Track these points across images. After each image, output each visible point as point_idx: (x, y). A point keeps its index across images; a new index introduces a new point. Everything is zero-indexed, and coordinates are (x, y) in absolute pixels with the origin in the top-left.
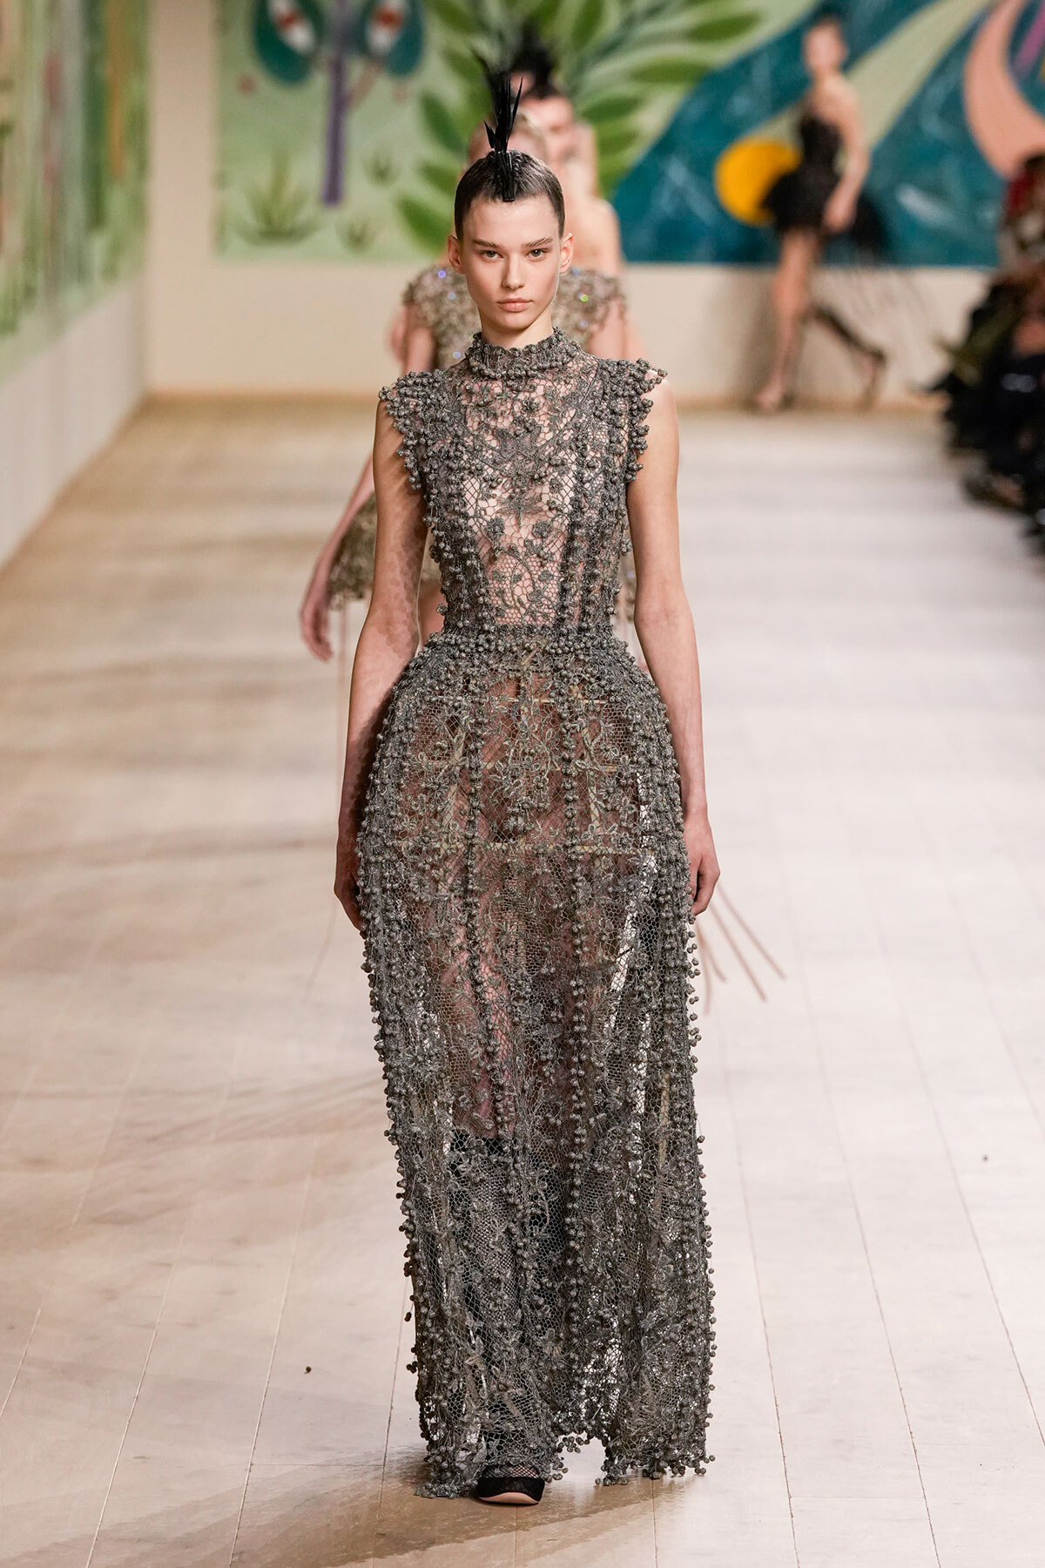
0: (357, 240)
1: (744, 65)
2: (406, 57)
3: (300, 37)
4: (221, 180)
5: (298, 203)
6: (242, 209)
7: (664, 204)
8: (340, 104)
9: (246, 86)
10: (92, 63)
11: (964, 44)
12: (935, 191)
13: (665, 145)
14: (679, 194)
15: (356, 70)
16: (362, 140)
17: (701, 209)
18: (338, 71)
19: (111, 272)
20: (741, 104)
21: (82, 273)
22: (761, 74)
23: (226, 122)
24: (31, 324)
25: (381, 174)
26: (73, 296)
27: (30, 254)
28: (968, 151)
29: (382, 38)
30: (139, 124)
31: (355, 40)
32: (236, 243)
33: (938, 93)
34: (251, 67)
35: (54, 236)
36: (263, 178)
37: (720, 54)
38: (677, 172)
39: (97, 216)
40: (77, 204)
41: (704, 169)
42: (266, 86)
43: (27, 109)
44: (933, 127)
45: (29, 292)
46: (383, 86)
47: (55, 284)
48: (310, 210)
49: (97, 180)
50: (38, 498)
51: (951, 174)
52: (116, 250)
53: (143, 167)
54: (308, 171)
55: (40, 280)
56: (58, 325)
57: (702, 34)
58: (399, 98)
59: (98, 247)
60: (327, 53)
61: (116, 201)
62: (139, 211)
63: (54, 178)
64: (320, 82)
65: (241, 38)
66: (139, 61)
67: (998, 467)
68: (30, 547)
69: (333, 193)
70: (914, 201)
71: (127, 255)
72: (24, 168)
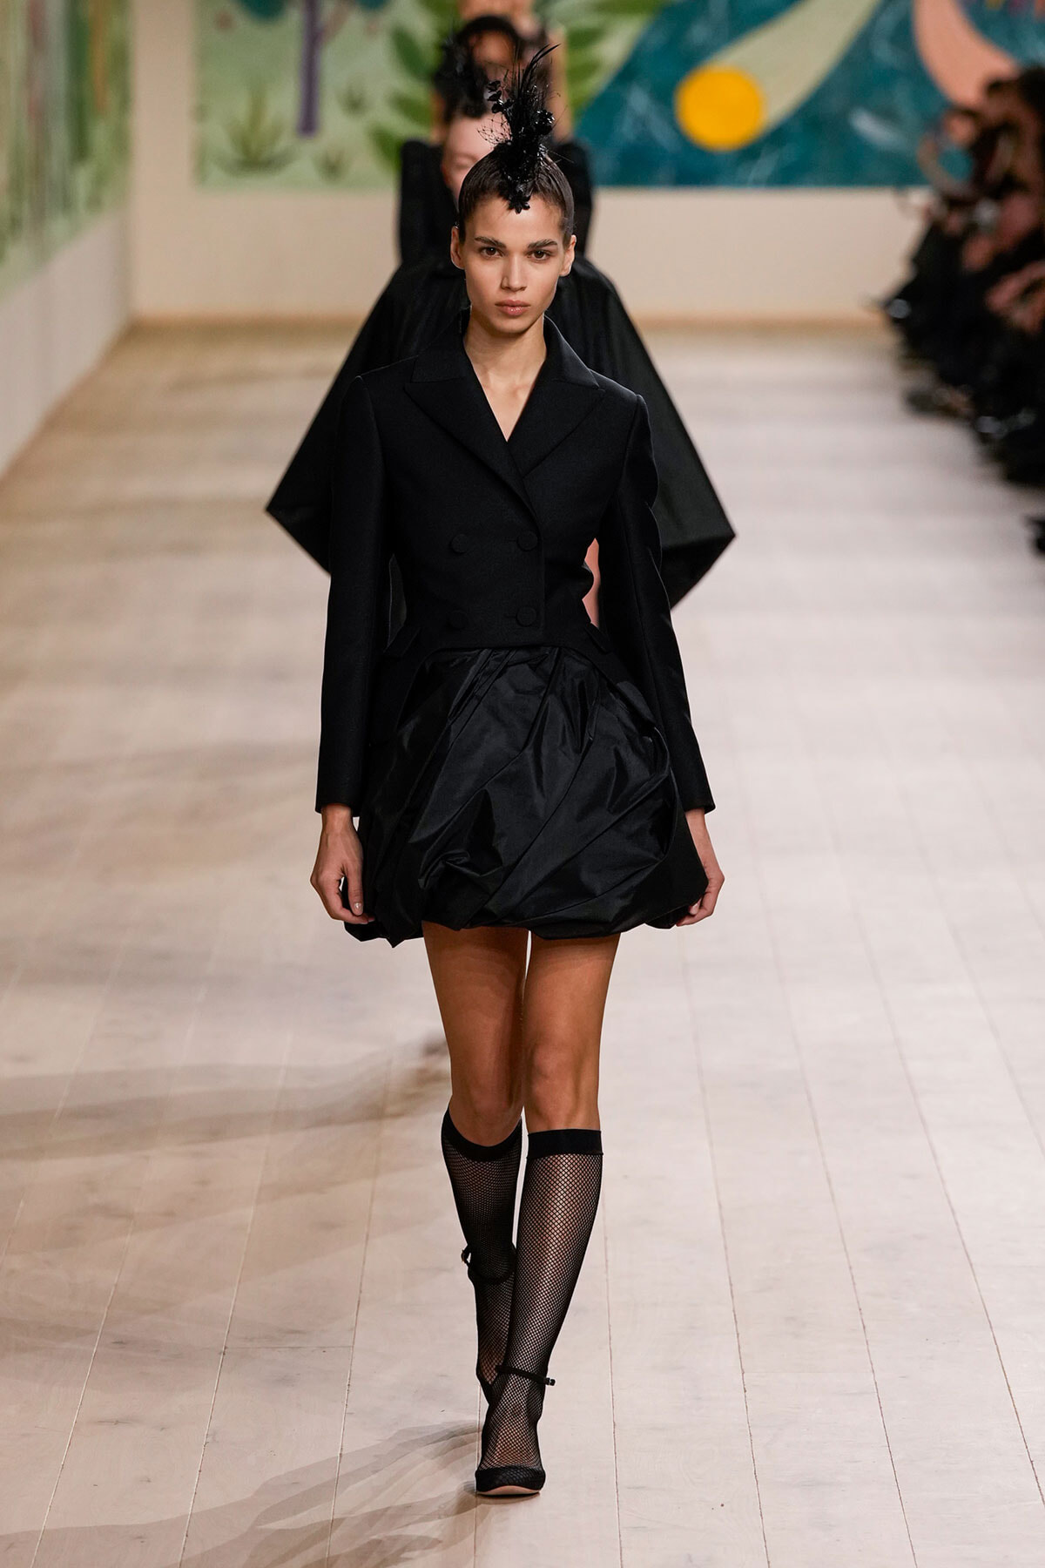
0: (332, 169)
4: (201, 113)
5: (276, 133)
6: (221, 139)
7: (626, 130)
8: (314, 39)
9: (224, 23)
10: (75, 1)
12: (887, 115)
13: (628, 73)
14: (642, 121)
15: (329, 5)
16: (336, 72)
17: (662, 134)
18: (312, 6)
19: (95, 202)
20: (698, 33)
21: (67, 204)
22: (718, 5)
23: (204, 57)
24: (18, 253)
25: (355, 105)
26: (58, 226)
27: (16, 186)
28: (917, 75)
30: (121, 60)
32: (216, 173)
33: (889, 21)
35: (39, 170)
36: (240, 108)
38: (639, 100)
39: (81, 150)
40: (60, 138)
41: (665, 97)
42: (244, 24)
43: (10, 47)
44: (884, 53)
45: (15, 223)
46: (355, 21)
47: (40, 216)
48: (286, 141)
49: (80, 114)
50: (24, 420)
51: (901, 96)
52: (100, 181)
53: (125, 102)
54: (284, 103)
55: (26, 211)
56: (43, 255)
58: (370, 32)
59: (82, 180)
61: (100, 135)
62: (122, 144)
63: (38, 113)
64: (294, 19)
67: (948, 378)
68: (20, 467)
69: (308, 124)
70: (866, 125)
71: (110, 187)
72: (9, 104)
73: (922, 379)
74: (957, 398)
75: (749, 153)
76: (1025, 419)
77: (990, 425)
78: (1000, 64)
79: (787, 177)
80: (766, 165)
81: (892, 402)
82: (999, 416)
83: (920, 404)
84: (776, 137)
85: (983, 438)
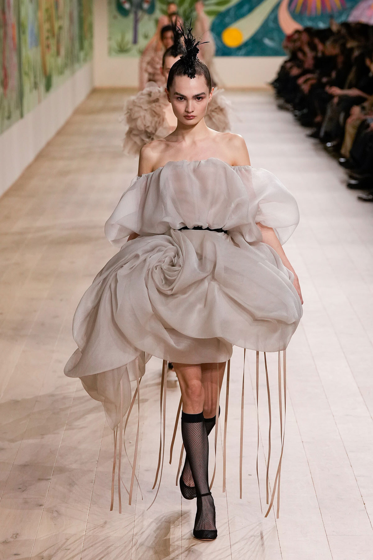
1: (228, 11)
2: (151, 10)
3: (127, 6)
4: (110, 39)
5: (127, 44)
6: (115, 45)
8: (136, 21)
9: (115, 17)
10: (80, 12)
11: (277, 7)
12: (272, 39)
15: (140, 13)
16: (142, 29)
17: (219, 44)
18: (136, 14)
19: (85, 60)
20: (227, 20)
21: (78, 60)
22: (232, 13)
23: (110, 26)
24: (67, 72)
25: (146, 37)
26: (76, 66)
27: (67, 57)
28: (279, 29)
29: (146, 6)
30: (91, 26)
31: (140, 7)
32: (113, 53)
33: (272, 17)
34: (116, 13)
35: (72, 53)
36: (119, 38)
37: (223, 8)
39: (82, 48)
40: (77, 45)
41: (220, 35)
42: (120, 17)
43: (65, 23)
44: (271, 25)
45: (66, 65)
46: (146, 17)
47: (72, 63)
48: (130, 45)
49: (82, 39)
50: (69, 111)
51: (275, 35)
52: (86, 55)
53: (92, 36)
54: (129, 37)
55: (69, 62)
56: (73, 73)
57: (218, 4)
58: (150, 20)
59: (82, 55)
60: (134, 9)
61: (86, 44)
62: (91, 46)
63: (72, 39)
64: (131, 16)
65: (114, 6)
66: (90, 12)
67: (287, 101)
68: (68, 123)
69: (135, 41)
70: (267, 41)
71: (88, 56)
72: (65, 37)
73: (281, 101)
74: (289, 106)
75: (239, 48)
76: (305, 111)
77: (297, 113)
78: (299, 27)
79: (249, 54)
80: (243, 51)
81: (274, 107)
82: (299, 110)
83: (281, 107)
84: (246, 44)
85: (296, 116)
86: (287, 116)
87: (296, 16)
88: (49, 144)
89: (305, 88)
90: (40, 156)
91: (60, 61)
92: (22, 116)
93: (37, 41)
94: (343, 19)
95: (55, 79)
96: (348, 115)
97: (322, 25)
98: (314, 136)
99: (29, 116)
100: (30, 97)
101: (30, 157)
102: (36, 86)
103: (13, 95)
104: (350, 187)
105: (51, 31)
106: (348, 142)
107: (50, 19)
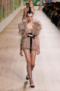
6: (24, 4)
9: (24, 1)
20: (37, 1)
28: (43, 3)
30: (21, 2)
38: (35, 3)
39: (20, 5)
43: (18, 2)
50: (18, 12)
64: (26, 1)
71: (20, 6)
72: (18, 3)
86: (44, 13)
87: (45, 1)
88: (16, 16)
89: (46, 10)
90: (15, 18)
91: (17, 6)
92: (12, 13)
93: (14, 4)
94: (51, 2)
95: (16, 9)
96: (51, 13)
97: (48, 2)
98: (47, 16)
99: (13, 13)
100: (13, 11)
101: (13, 18)
102: (14, 9)
103: (11, 10)
104: (52, 22)
105: (16, 3)
106: (51, 17)
107: (16, 1)
